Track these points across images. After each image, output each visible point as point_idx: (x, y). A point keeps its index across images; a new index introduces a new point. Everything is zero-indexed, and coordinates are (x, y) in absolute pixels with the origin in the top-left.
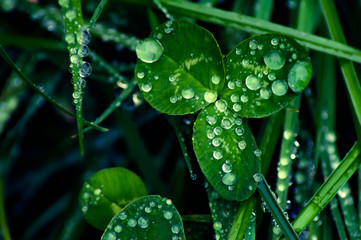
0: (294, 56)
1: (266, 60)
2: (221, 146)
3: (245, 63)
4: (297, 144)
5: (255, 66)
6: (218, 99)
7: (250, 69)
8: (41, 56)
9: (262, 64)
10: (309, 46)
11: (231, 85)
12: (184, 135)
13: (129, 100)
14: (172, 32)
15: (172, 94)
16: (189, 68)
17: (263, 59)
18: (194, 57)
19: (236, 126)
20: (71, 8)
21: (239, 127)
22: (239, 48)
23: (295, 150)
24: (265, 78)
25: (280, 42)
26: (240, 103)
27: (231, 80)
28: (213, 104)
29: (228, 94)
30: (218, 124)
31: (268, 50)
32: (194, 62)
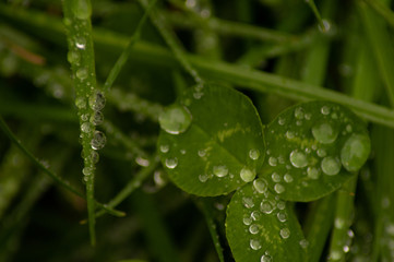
0: (349, 128)
1: (314, 132)
2: (259, 234)
3: (289, 136)
4: (351, 234)
5: (302, 139)
6: (256, 178)
7: (296, 144)
8: (46, 129)
9: (310, 136)
10: (366, 117)
11: (271, 162)
12: (216, 222)
13: (150, 180)
14: (202, 97)
15: (201, 171)
16: (222, 140)
17: (310, 131)
18: (229, 127)
19: (278, 210)
20: (82, 67)
21: (282, 212)
22: (283, 116)
23: (349, 242)
24: (314, 154)
25: (332, 111)
26: (283, 183)
27: (272, 155)
28: (250, 184)
29: (269, 172)
30: (257, 207)
31: (318, 120)
32: (229, 133)
